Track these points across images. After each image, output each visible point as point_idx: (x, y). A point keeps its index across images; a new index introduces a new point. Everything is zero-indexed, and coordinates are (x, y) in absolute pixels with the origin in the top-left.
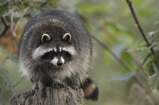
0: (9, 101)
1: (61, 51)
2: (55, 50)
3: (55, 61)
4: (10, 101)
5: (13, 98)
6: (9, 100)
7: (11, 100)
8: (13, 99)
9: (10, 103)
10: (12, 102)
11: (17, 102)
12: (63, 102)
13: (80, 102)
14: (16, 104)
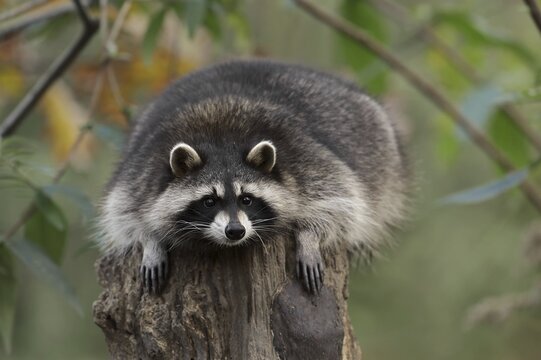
0: (97, 270)
1: (238, 192)
2: (220, 191)
3: (220, 225)
4: (99, 268)
5: (108, 259)
6: (96, 265)
7: (102, 266)
8: (110, 263)
9: (100, 276)
10: (107, 271)
11: (123, 272)
12: (277, 267)
13: (334, 266)
14: (118, 276)
